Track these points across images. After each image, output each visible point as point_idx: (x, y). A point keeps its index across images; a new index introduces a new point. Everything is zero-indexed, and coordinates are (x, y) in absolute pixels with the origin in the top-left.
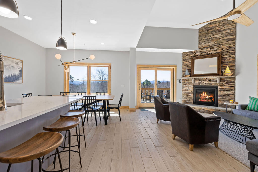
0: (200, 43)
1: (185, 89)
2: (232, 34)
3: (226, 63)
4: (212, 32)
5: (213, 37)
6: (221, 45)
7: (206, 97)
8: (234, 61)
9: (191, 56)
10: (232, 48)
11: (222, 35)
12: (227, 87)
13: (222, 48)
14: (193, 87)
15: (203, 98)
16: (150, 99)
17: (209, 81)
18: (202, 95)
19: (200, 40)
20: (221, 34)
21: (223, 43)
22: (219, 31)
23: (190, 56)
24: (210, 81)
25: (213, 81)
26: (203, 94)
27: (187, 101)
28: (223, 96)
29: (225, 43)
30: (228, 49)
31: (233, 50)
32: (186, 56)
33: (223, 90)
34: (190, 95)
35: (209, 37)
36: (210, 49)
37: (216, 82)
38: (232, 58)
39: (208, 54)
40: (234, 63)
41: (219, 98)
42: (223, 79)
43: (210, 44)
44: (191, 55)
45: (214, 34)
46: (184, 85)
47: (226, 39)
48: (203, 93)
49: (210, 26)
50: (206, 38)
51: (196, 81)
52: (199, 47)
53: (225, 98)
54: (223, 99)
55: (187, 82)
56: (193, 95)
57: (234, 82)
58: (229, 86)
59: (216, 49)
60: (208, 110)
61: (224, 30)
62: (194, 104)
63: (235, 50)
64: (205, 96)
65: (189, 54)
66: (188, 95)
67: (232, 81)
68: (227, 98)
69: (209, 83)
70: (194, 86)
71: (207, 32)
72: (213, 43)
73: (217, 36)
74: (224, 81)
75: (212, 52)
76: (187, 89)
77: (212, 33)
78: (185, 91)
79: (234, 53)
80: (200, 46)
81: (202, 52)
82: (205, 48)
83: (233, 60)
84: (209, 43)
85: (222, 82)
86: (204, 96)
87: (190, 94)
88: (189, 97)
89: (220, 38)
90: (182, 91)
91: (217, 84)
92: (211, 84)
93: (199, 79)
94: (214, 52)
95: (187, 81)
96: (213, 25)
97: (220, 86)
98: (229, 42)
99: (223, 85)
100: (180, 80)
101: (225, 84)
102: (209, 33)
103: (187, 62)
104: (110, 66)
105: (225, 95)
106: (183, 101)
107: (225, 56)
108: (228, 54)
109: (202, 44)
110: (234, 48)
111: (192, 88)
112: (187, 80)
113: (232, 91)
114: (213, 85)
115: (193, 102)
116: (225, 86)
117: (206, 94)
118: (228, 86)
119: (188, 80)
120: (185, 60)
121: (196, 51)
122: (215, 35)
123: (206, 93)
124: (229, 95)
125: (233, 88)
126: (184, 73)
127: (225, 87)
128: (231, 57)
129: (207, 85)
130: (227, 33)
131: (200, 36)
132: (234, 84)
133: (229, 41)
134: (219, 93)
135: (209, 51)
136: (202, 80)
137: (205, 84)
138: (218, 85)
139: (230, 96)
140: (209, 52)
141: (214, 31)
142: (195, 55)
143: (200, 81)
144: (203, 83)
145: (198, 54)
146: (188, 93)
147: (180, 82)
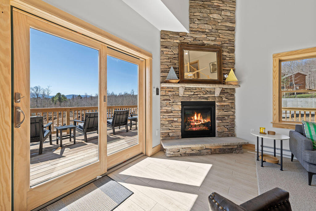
0: (191, 20)
1: (166, 108)
2: (232, 21)
3: (226, 66)
4: (209, 6)
5: (211, 16)
7: (200, 121)
8: (234, 63)
9: (178, 41)
10: (231, 43)
11: (221, 18)
12: (227, 104)
13: (220, 39)
14: (180, 104)
15: (195, 123)
16: (74, 137)
17: (205, 94)
18: (194, 118)
19: (192, 14)
20: (220, 15)
21: (222, 32)
22: (218, 9)
23: (175, 41)
24: (207, 92)
25: (210, 92)
26: (196, 117)
27: (171, 134)
28: (222, 118)
29: (225, 31)
30: (227, 42)
32: (169, 40)
33: (222, 108)
34: (175, 122)
35: (205, 15)
36: (205, 36)
37: (214, 95)
38: (232, 58)
39: (204, 45)
40: (233, 66)
41: (217, 121)
42: (222, 90)
43: (207, 28)
44: (177, 39)
45: (212, 11)
46: (164, 100)
47: (226, 26)
48: (196, 115)
50: (201, 15)
51: (186, 93)
52: (190, 27)
53: (224, 121)
54: (222, 124)
55: (170, 93)
56: (180, 120)
57: (234, 95)
58: (230, 101)
59: (214, 38)
60: (212, 148)
61: (223, 10)
62: (182, 138)
63: (234, 47)
64: (198, 120)
65: (174, 37)
66: (173, 121)
67: (232, 93)
68: (227, 121)
69: (206, 96)
70: (182, 102)
72: (210, 27)
73: (215, 16)
74: (224, 93)
75: (209, 42)
76: (170, 108)
77: (209, 8)
78: (167, 112)
79: (233, 51)
80: (191, 25)
81: (195, 39)
82: (199, 32)
83: (232, 61)
84: (206, 25)
85: (221, 95)
87: (175, 119)
88: (174, 124)
89: (219, 21)
90: (161, 112)
91: (215, 99)
92: (207, 99)
93: (190, 89)
94: (212, 43)
95: (170, 91)
97: (219, 102)
99: (222, 101)
100: (157, 89)
101: (224, 99)
102: (204, 7)
103: (170, 53)
106: (162, 134)
107: (225, 54)
108: (228, 50)
109: (194, 23)
110: (234, 43)
111: (178, 107)
112: (169, 90)
113: (232, 110)
114: (210, 100)
115: (180, 134)
117: (201, 116)
118: (228, 101)
119: (172, 90)
120: (166, 47)
121: (186, 35)
122: (213, 13)
123: (199, 115)
124: (229, 116)
125: (233, 106)
126: (164, 74)
127: (224, 104)
128: (230, 56)
129: (202, 100)
130: (227, 17)
131: (191, 7)
132: (234, 99)
133: (229, 30)
134: (218, 113)
135: (204, 39)
136: (195, 91)
137: (200, 98)
139: (231, 117)
140: (205, 42)
141: (212, 6)
142: (185, 41)
143: (193, 93)
144: (196, 96)
145: (189, 40)
146: (172, 117)
147: (157, 94)
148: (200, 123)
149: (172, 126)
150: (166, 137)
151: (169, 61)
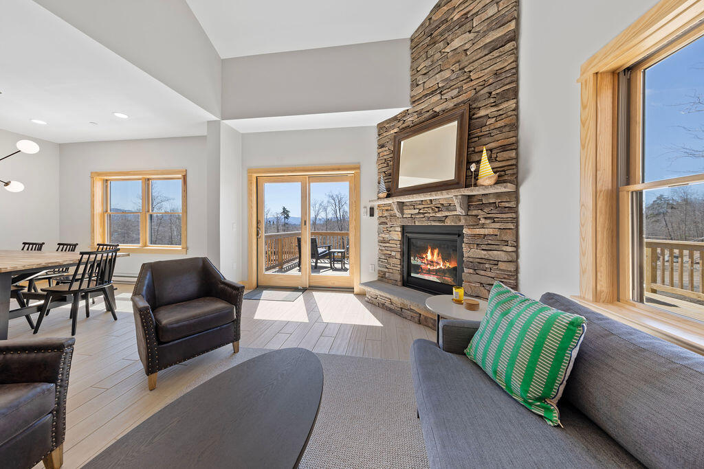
0: (414, 84)
1: (383, 235)
2: (505, 20)
4: (441, 34)
5: (448, 49)
6: (470, 72)
7: (438, 263)
8: (514, 126)
9: (396, 130)
10: (504, 76)
11: (472, 35)
12: (491, 231)
13: (472, 83)
14: (399, 229)
15: (429, 266)
17: (439, 211)
18: (427, 256)
19: (415, 71)
20: (470, 32)
21: (476, 64)
22: (464, 22)
23: (392, 132)
24: (441, 208)
25: (449, 207)
26: (429, 256)
27: (387, 275)
28: (476, 266)
29: (481, 61)
30: (491, 81)
31: (508, 80)
32: (385, 134)
33: (479, 241)
34: (393, 257)
35: (438, 56)
36: (439, 97)
37: (455, 213)
38: (503, 116)
39: (436, 115)
40: (511, 134)
41: (465, 270)
42: (475, 199)
43: (440, 79)
44: (394, 127)
45: (450, 38)
46: (380, 224)
47: (485, 46)
48: (429, 251)
49: (438, 16)
50: (428, 63)
51: (406, 211)
52: (412, 97)
53: (482, 272)
54: (476, 278)
55: (386, 214)
56: (398, 256)
57: (515, 210)
58: (497, 225)
59: (455, 92)
61: (476, 14)
62: (404, 285)
63: (517, 81)
65: (390, 127)
66: (390, 256)
67: (507, 205)
68: (490, 274)
69: (439, 215)
70: (403, 227)
71: (429, 38)
72: (447, 74)
73: (456, 43)
74: (481, 206)
75: (444, 106)
76: (387, 236)
77: (443, 38)
78: (384, 241)
79: (515, 93)
80: (413, 93)
81: (420, 113)
82: (426, 96)
83: (507, 121)
84: (438, 76)
85: (474, 213)
86: (432, 262)
87: (393, 254)
88: (392, 261)
89: (467, 46)
90: (378, 241)
91: (460, 220)
92: (443, 221)
93: (413, 205)
94: (451, 105)
95: (387, 210)
96: (445, 8)
97: (469, 226)
98: (496, 53)
99: (476, 225)
100: (372, 209)
101: (483, 221)
102: (435, 43)
103: (385, 153)
104: (185, 178)
105: (483, 261)
106: (378, 271)
107: (482, 113)
108: (492, 100)
109: (418, 85)
110: (514, 71)
111: (397, 235)
112: (386, 208)
113: (505, 248)
114: (448, 223)
115: (398, 277)
116: (483, 226)
117: (438, 254)
118: (494, 225)
119: (389, 208)
120: (383, 146)
121: (406, 113)
122: (452, 40)
123: (436, 252)
124: (497, 262)
125: (509, 237)
127: (482, 231)
128: (501, 112)
129: (434, 224)
130: (489, 21)
131: (413, 60)
132: (516, 221)
133: (494, 49)
134: (467, 252)
135: (437, 104)
136: (420, 207)
137: (428, 219)
138: (462, 223)
139: (502, 266)
140: (437, 109)
141: (448, 30)
142: (404, 125)
143: (417, 211)
144: (422, 216)
145: (410, 120)
146: (390, 249)
147: (372, 215)
148: (438, 267)
149: (389, 264)
150: (383, 278)
151: (385, 165)
